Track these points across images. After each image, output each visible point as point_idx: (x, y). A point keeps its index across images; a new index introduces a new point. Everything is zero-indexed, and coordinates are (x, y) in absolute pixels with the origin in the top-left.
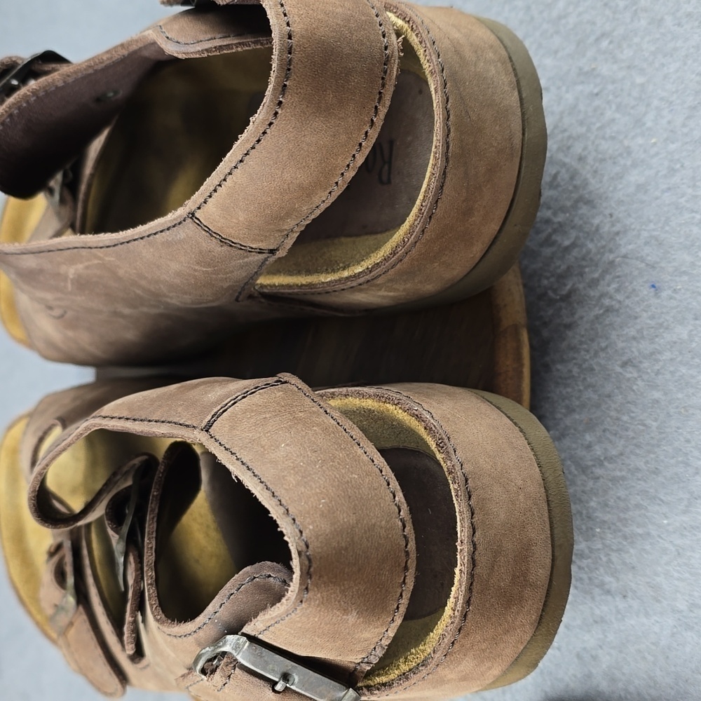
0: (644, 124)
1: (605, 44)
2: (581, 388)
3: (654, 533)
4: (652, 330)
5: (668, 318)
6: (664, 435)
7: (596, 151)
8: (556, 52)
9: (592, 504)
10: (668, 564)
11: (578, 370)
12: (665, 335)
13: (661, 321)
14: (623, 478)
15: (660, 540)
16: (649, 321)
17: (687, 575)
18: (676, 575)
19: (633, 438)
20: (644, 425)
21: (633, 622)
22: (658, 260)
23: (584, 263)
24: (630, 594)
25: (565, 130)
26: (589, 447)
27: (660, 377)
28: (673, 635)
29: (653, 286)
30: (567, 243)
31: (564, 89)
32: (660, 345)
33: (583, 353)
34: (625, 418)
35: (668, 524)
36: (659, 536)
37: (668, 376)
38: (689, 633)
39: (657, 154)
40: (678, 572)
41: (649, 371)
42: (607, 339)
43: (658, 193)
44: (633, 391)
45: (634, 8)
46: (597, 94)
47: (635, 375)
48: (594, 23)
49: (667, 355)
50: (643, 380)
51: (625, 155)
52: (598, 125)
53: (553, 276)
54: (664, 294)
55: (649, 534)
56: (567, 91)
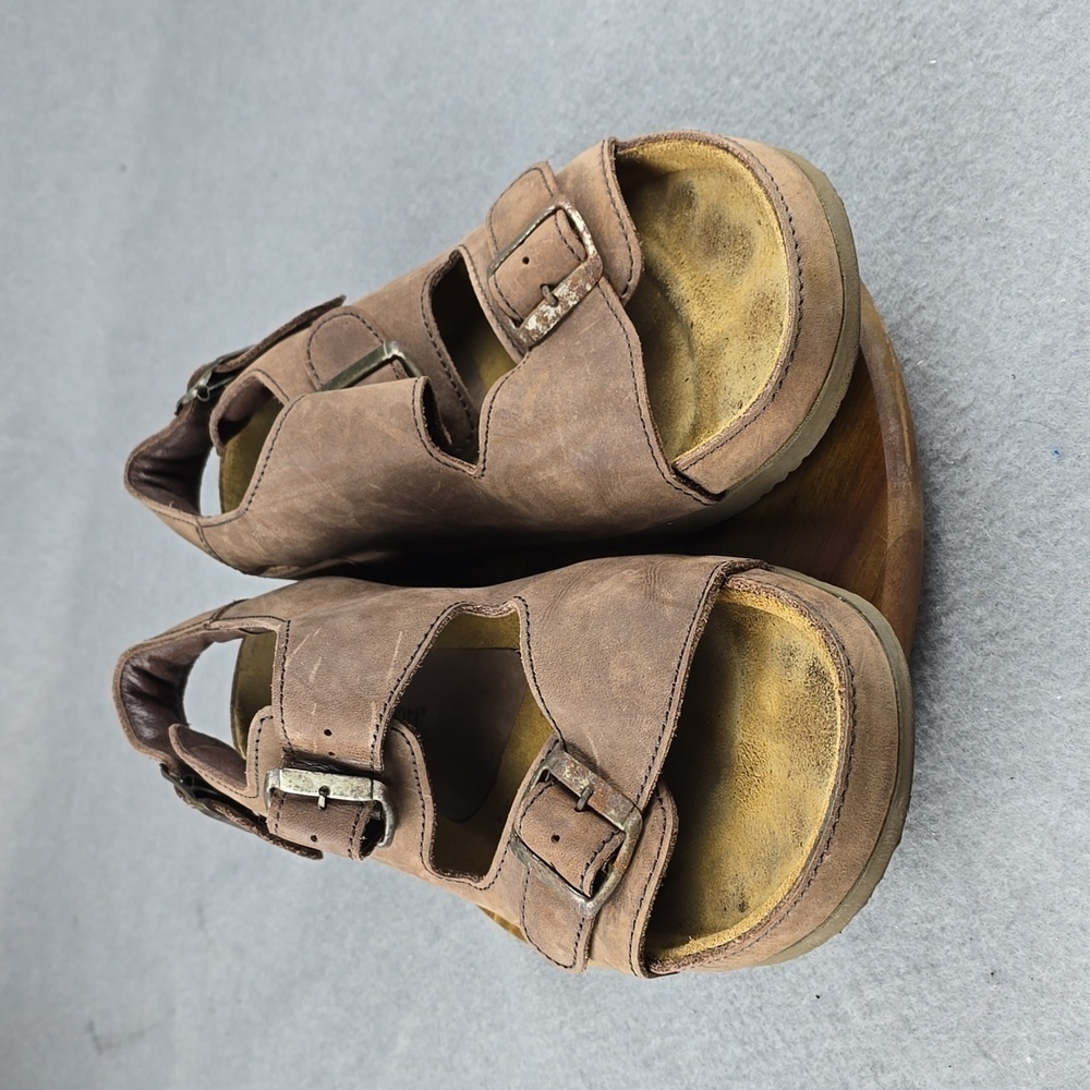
0: (1054, 282)
1: (1014, 195)
2: (974, 560)
3: (1046, 710)
4: (1053, 498)
5: (1070, 486)
6: (1061, 608)
7: (1000, 307)
8: (960, 199)
9: (981, 682)
10: (1059, 740)
11: (971, 541)
12: (1067, 503)
13: (1062, 489)
14: (1015, 654)
15: (1053, 717)
16: (1050, 489)
17: (1079, 752)
18: (1068, 752)
19: (1028, 611)
20: (1042, 598)
21: (1020, 804)
22: (1063, 425)
23: (982, 426)
24: (1018, 775)
25: (967, 284)
26: (980, 621)
27: (1059, 547)
28: (1062, 814)
29: (1057, 452)
30: (963, 404)
31: (967, 239)
32: (1061, 513)
33: (977, 522)
34: (1020, 591)
35: (1062, 700)
36: (1052, 713)
37: (1068, 546)
38: (1079, 812)
39: (1067, 314)
40: (1071, 749)
41: (1048, 541)
42: (1004, 507)
43: (1065, 356)
44: (1031, 562)
45: (1049, 159)
46: (1004, 247)
47: (1033, 546)
48: (1004, 172)
49: (1068, 524)
50: (1041, 551)
51: (1031, 314)
52: (1004, 280)
53: (947, 439)
54: (1067, 461)
55: (1040, 711)
56: (971, 242)
